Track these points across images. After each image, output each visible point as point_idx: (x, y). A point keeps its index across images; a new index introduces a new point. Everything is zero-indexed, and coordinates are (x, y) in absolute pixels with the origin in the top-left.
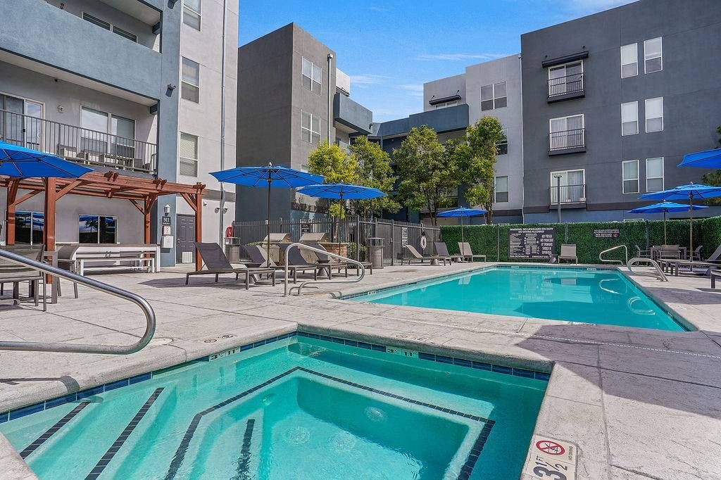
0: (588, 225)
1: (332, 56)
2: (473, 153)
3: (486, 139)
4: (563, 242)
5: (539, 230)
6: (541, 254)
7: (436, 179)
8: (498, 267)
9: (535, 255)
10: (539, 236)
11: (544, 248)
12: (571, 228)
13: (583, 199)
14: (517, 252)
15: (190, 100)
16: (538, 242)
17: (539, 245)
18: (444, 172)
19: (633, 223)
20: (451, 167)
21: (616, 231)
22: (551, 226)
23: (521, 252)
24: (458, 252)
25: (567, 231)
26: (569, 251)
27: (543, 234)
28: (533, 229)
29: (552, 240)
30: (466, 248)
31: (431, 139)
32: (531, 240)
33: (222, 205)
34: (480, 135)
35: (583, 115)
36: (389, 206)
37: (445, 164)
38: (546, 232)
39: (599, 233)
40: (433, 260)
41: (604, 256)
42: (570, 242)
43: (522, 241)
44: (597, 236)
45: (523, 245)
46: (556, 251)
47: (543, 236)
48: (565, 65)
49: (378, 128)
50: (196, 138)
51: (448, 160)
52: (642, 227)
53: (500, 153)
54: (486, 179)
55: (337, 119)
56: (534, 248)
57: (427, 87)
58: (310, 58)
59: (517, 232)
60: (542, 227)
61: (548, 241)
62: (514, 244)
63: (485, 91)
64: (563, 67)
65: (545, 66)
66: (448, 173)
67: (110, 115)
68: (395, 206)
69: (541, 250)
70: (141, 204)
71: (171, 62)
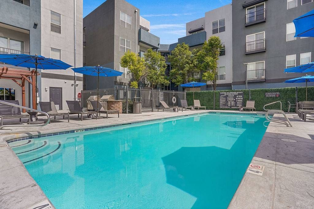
0: (262, 90)
1: (137, 11)
2: (206, 55)
3: (213, 47)
4: (248, 99)
5: (235, 93)
6: (236, 106)
7: (187, 69)
8: (209, 113)
9: (233, 106)
10: (235, 96)
11: (238, 103)
12: (252, 92)
13: (264, 77)
14: (224, 105)
15: (56, 32)
16: (234, 100)
17: (235, 101)
18: (191, 65)
19: (288, 89)
20: (194, 62)
21: (278, 93)
22: (242, 91)
23: (226, 105)
24: (193, 105)
25: (250, 93)
26: (251, 104)
27: (237, 95)
28: (232, 93)
29: (242, 98)
30: (197, 103)
31: (186, 49)
32: (231, 99)
33: (75, 83)
34: (209, 46)
35: (264, 32)
36: (164, 82)
37: (192, 61)
38: (239, 94)
39: (268, 95)
40: (175, 109)
41: (266, 107)
42: (252, 100)
43: (227, 99)
44: (267, 96)
45: (227, 101)
46: (244, 104)
47: (237, 96)
48: (255, 6)
49: (169, 47)
50: (60, 50)
51: (194, 59)
52: (293, 91)
53: (221, 55)
54: (213, 68)
55: (140, 41)
56: (233, 103)
57: (188, 25)
58: (124, 12)
59: (224, 94)
60: (237, 91)
61: (240, 99)
62: (222, 101)
63: (214, 24)
64: (254, 7)
65: (244, 7)
66: (193, 65)
67: (9, 39)
68: (167, 82)
69: (236, 104)
70: (20, 82)
71: (36, 11)
